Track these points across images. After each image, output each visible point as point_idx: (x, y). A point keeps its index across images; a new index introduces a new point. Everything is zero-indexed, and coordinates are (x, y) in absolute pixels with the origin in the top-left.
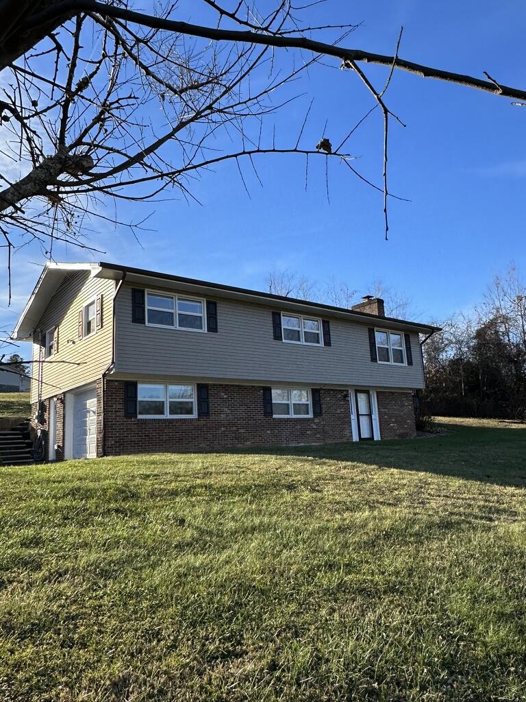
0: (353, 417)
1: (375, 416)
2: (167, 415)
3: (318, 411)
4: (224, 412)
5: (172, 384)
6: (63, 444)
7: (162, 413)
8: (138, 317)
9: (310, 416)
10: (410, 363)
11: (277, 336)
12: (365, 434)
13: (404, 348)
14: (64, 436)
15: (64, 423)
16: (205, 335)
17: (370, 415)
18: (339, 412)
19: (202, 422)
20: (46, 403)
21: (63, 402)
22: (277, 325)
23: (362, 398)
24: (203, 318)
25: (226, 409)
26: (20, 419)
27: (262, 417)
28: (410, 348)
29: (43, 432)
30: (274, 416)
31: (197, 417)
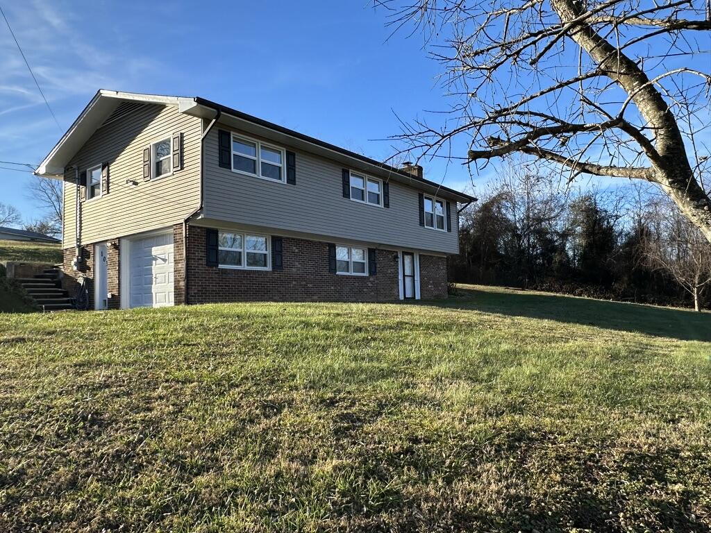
0: (401, 277)
1: (417, 278)
2: (244, 266)
3: (373, 270)
4: (295, 268)
5: (249, 234)
6: (119, 293)
7: (239, 263)
8: (225, 162)
9: (366, 274)
10: (449, 230)
11: (346, 194)
12: (409, 295)
13: (445, 215)
14: (119, 284)
15: (119, 270)
16: (285, 187)
17: (413, 276)
18: (389, 272)
19: (276, 275)
20: (90, 249)
21: (117, 247)
22: (346, 183)
23: (408, 259)
24: (282, 169)
25: (297, 263)
26: (44, 266)
27: (326, 273)
28: (450, 215)
29: (86, 280)
30: (338, 273)
31: (271, 270)
